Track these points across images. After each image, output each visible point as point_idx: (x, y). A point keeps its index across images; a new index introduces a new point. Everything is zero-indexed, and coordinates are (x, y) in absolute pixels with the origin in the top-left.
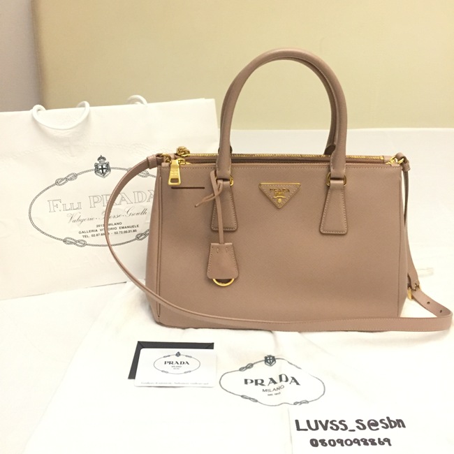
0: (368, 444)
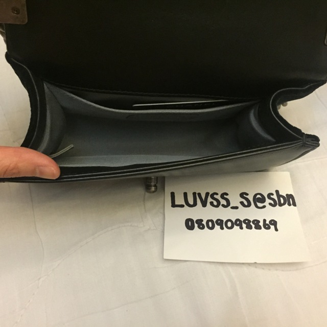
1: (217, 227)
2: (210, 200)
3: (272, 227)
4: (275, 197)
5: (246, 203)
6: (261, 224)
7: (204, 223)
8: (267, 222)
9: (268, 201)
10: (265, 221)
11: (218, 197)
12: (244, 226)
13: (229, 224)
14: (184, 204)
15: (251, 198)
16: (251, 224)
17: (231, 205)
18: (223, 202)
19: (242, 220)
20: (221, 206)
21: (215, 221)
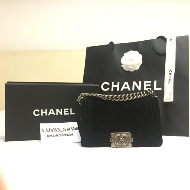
0: (66, 136)
1: (56, 136)
2: (54, 130)
3: (72, 135)
4: (73, 128)
5: (65, 130)
6: (69, 135)
7: (53, 135)
8: (71, 134)
9: (71, 129)
11: (57, 129)
12: (64, 135)
13: (60, 135)
14: (46, 131)
15: (66, 129)
17: (60, 131)
18: (58, 130)
19: (64, 134)
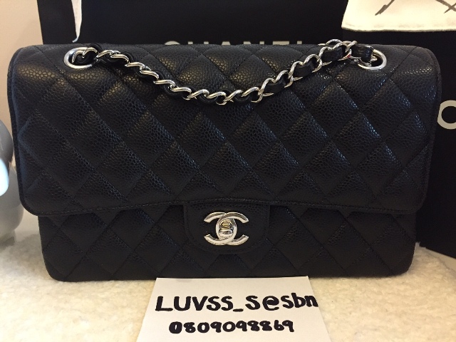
0: (257, 329)
1: (212, 330)
2: (207, 303)
3: (287, 328)
4: (291, 299)
5: (253, 305)
6: (272, 325)
7: (196, 326)
8: (280, 323)
9: (281, 303)
10: (276, 322)
11: (219, 301)
13: (229, 327)
16: (259, 325)
18: (224, 305)
20: (220, 309)
21: (210, 324)
